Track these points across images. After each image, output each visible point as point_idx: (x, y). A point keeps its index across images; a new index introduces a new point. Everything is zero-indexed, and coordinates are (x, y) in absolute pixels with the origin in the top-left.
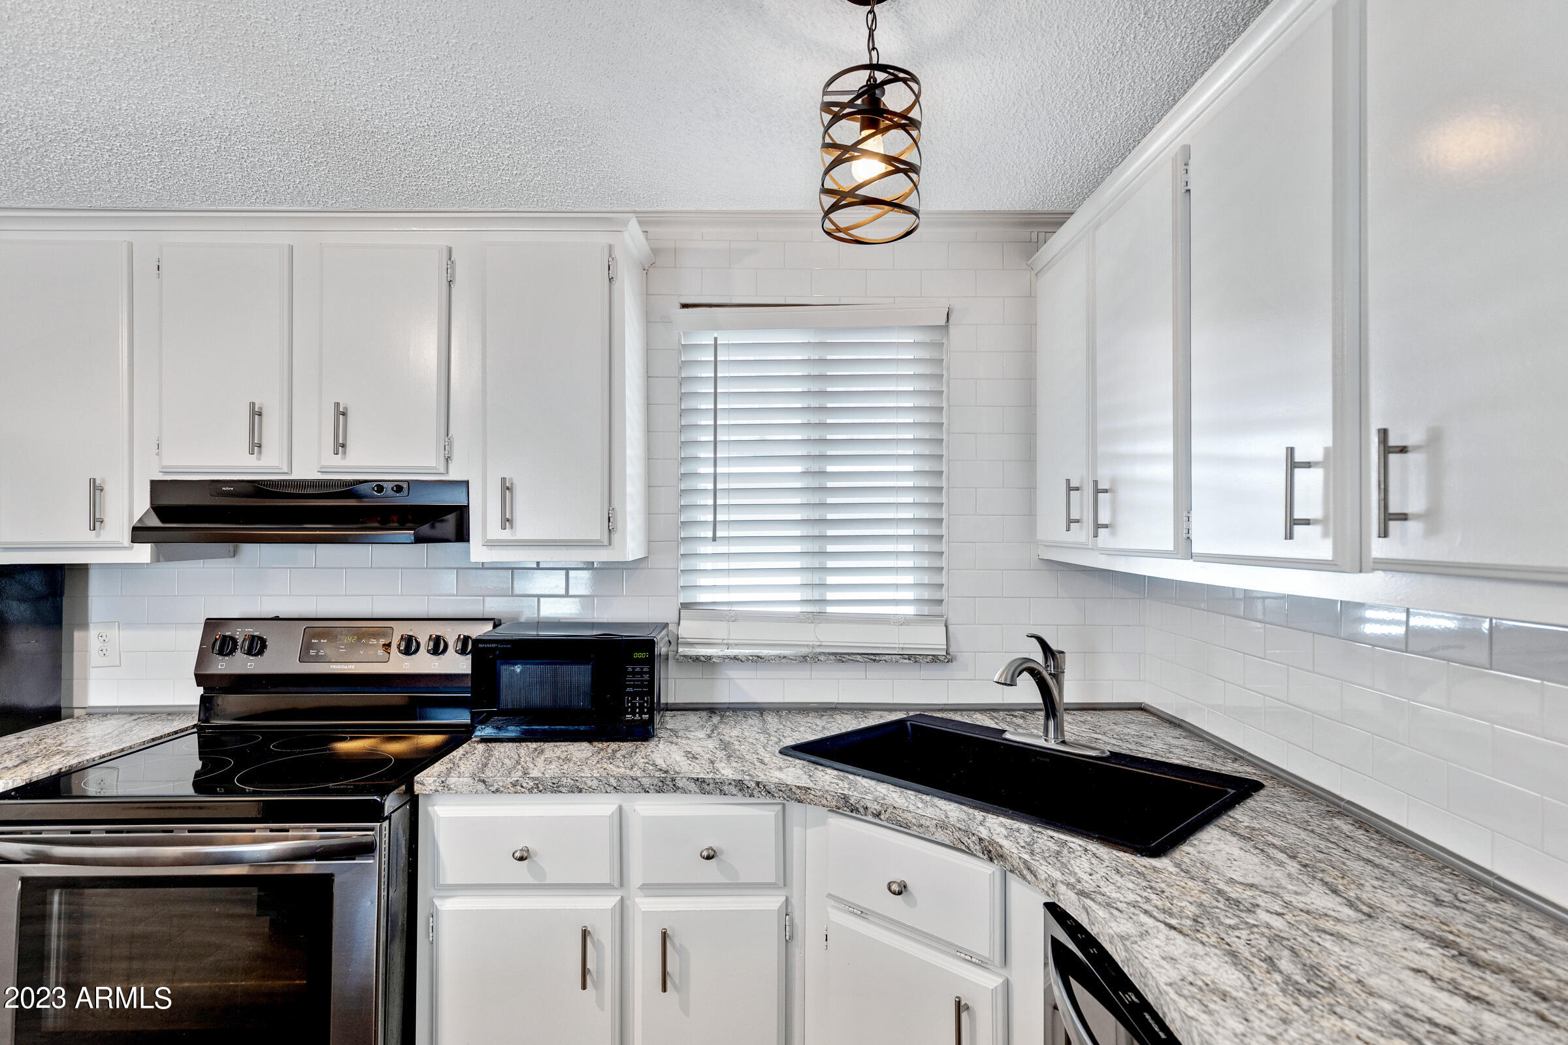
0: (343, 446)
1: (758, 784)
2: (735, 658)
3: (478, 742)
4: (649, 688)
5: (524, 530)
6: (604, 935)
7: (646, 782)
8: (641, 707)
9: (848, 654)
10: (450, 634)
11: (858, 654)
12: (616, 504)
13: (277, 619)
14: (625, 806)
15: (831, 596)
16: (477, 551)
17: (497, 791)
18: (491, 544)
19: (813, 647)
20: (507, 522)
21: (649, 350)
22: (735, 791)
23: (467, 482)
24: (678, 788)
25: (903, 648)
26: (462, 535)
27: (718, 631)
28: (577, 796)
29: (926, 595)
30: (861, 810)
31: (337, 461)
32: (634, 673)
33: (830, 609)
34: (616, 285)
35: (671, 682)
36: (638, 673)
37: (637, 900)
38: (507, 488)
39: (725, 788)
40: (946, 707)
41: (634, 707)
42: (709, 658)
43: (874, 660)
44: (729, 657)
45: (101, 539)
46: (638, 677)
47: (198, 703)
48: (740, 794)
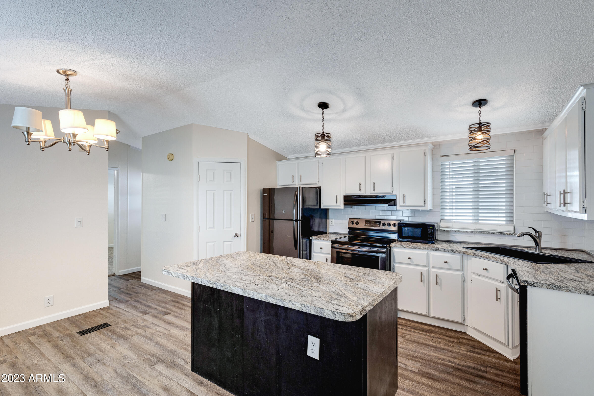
0: (374, 189)
1: (456, 250)
2: (454, 231)
3: (399, 241)
4: (433, 234)
5: (407, 203)
6: (425, 274)
7: (433, 248)
8: (432, 237)
9: (485, 232)
10: (392, 223)
11: (488, 232)
12: (426, 199)
13: (360, 219)
14: (429, 253)
15: (480, 218)
16: (398, 207)
17: (405, 247)
18: (401, 206)
19: (475, 229)
20: (404, 202)
21: (433, 166)
22: (451, 252)
23: (396, 195)
24: (439, 250)
25: (500, 231)
26: (395, 204)
27: (450, 225)
28: (419, 250)
29: (509, 219)
30: (478, 256)
31: (373, 192)
32: (430, 231)
33: (480, 222)
34: (426, 157)
35: (438, 235)
36: (431, 231)
37: (431, 269)
38: (404, 196)
39: (449, 251)
40: (514, 246)
41: (430, 237)
42: (448, 230)
43: (492, 233)
44: (452, 231)
45: (337, 205)
46: (431, 232)
47: (348, 233)
48: (452, 252)
